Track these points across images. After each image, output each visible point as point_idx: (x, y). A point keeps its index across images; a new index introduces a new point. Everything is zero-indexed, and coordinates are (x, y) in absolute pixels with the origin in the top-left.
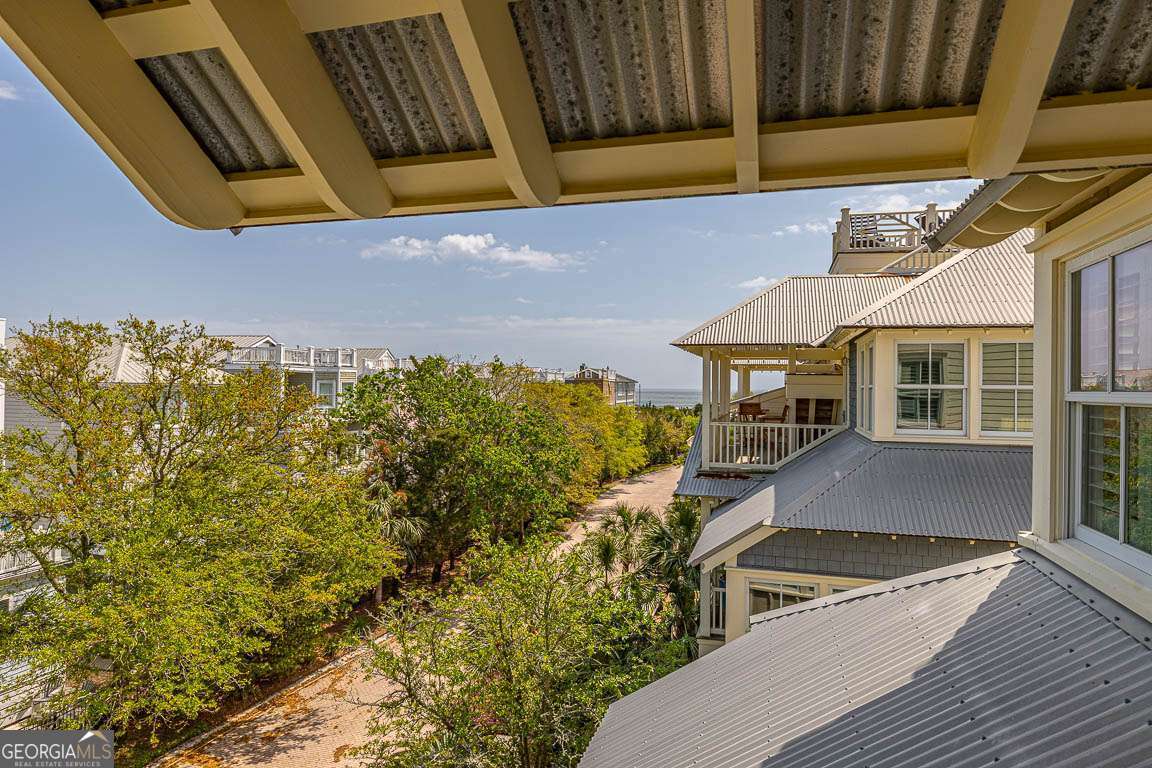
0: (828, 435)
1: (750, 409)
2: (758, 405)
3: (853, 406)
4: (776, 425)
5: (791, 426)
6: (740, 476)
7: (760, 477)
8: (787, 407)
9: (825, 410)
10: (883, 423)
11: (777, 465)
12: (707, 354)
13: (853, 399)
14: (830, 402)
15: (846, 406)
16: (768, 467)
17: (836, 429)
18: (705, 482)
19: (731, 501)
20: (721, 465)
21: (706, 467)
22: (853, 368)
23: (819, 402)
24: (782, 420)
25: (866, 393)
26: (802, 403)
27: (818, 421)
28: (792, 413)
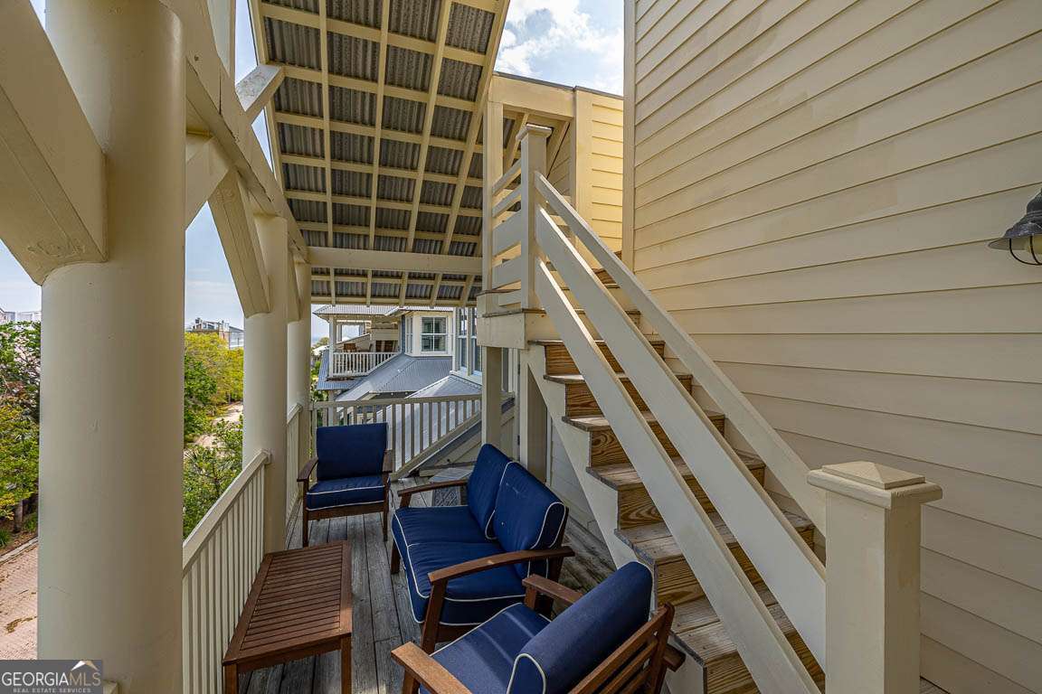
0: (392, 357)
1: (349, 346)
2: (354, 344)
3: (404, 343)
4: (367, 353)
5: (373, 353)
6: (349, 378)
7: (360, 379)
8: (371, 345)
9: (389, 346)
10: (416, 349)
11: (368, 372)
12: (331, 319)
13: (403, 340)
14: (391, 342)
15: (400, 344)
16: (363, 373)
17: (396, 354)
18: (332, 383)
19: (346, 391)
20: (339, 374)
21: (331, 375)
22: (403, 326)
23: (386, 342)
24: (369, 351)
25: (409, 339)
26: (379, 343)
27: (385, 351)
28: (374, 348)
